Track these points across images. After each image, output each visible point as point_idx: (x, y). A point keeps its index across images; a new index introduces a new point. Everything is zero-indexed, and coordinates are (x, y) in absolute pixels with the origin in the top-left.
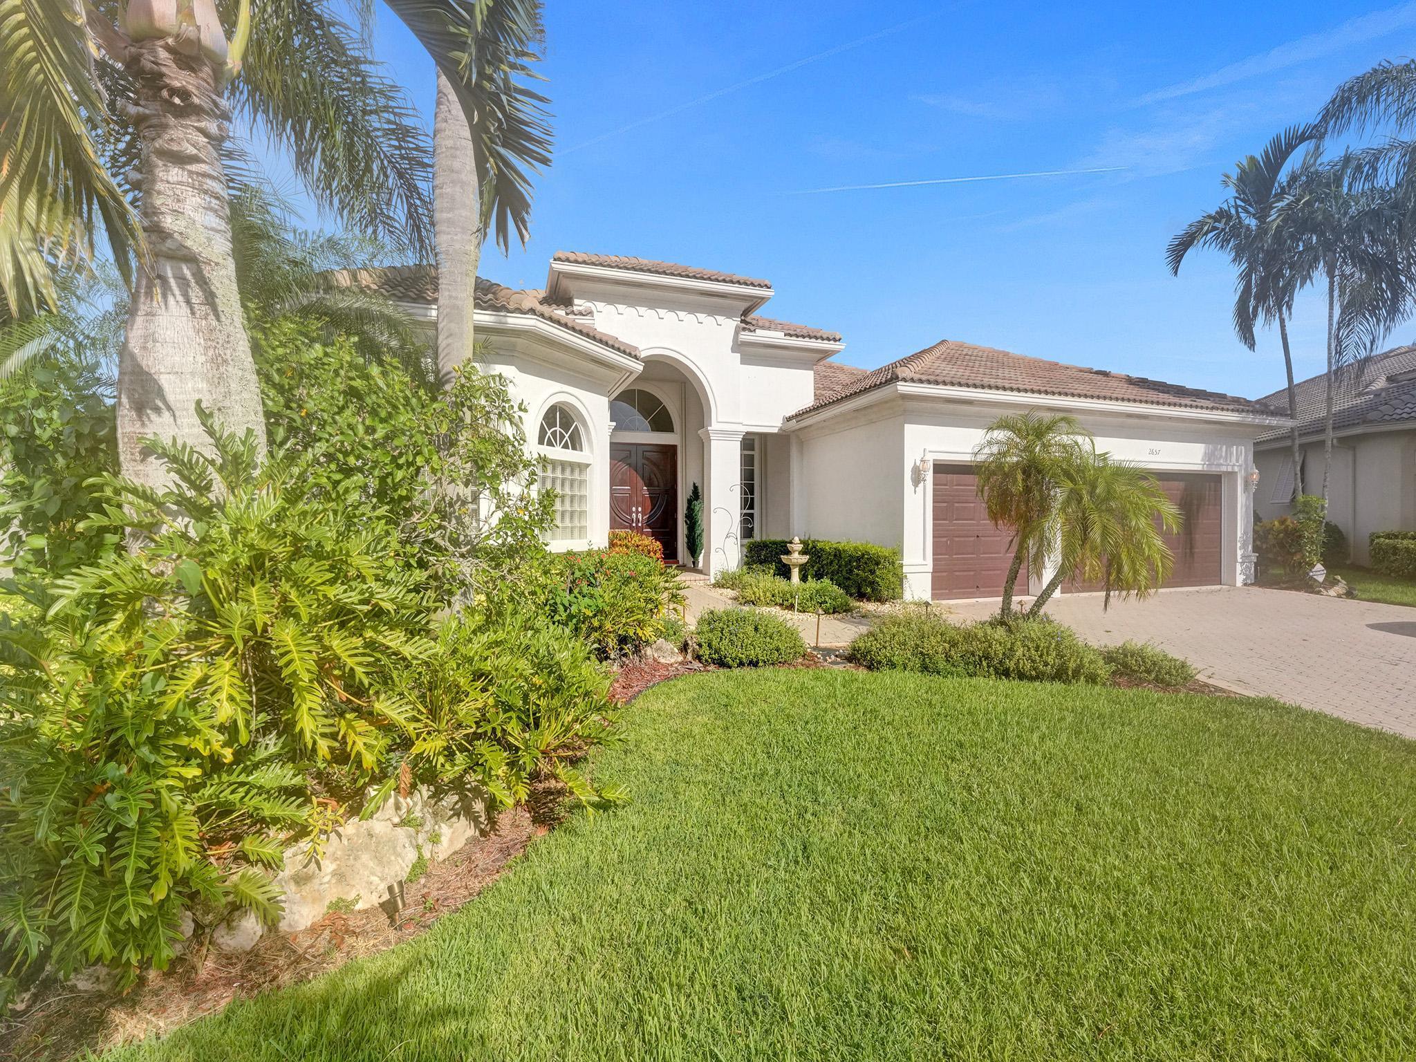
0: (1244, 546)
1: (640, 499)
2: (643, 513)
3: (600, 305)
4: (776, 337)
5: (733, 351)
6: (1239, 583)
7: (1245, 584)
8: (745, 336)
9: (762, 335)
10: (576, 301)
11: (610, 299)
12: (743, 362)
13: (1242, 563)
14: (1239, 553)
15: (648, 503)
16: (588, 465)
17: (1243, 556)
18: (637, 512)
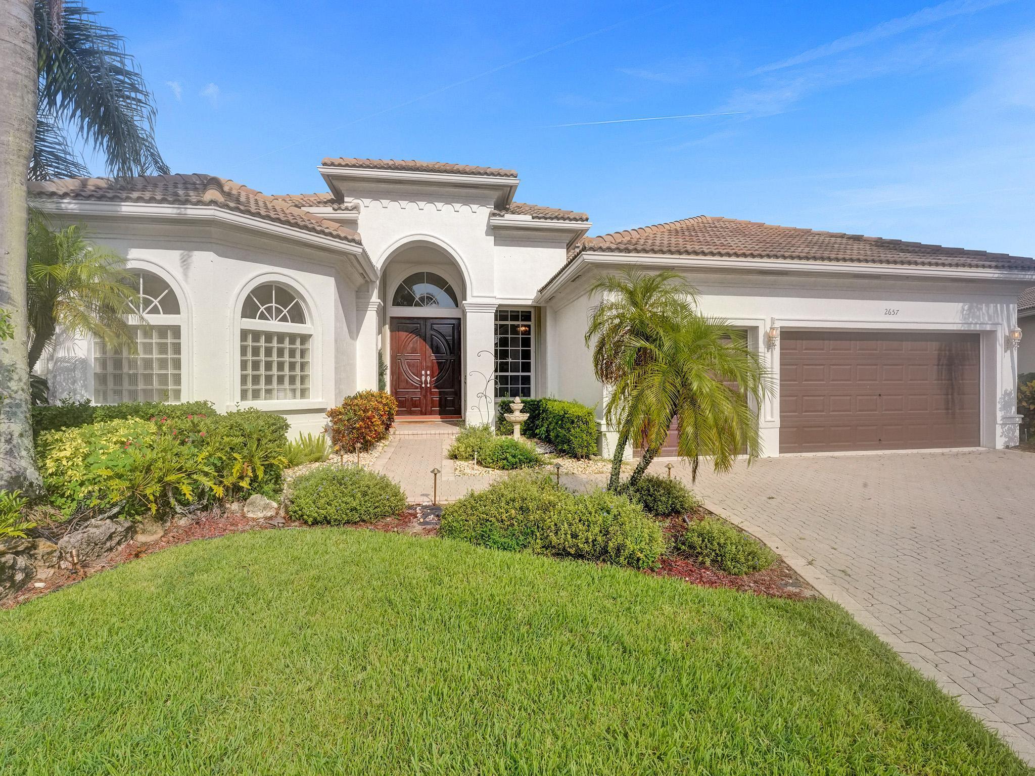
0: (1005, 407)
1: (430, 364)
2: (432, 376)
3: (367, 201)
4: (524, 219)
5: (487, 234)
6: (1000, 443)
7: (1007, 447)
8: (497, 221)
9: (509, 219)
10: (346, 199)
11: (376, 195)
12: (495, 245)
13: (1004, 425)
14: (999, 415)
15: (436, 367)
16: (310, 336)
17: (1004, 418)
18: (426, 375)
